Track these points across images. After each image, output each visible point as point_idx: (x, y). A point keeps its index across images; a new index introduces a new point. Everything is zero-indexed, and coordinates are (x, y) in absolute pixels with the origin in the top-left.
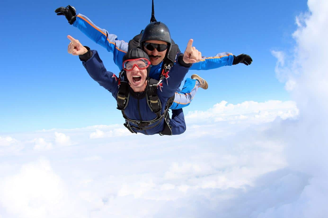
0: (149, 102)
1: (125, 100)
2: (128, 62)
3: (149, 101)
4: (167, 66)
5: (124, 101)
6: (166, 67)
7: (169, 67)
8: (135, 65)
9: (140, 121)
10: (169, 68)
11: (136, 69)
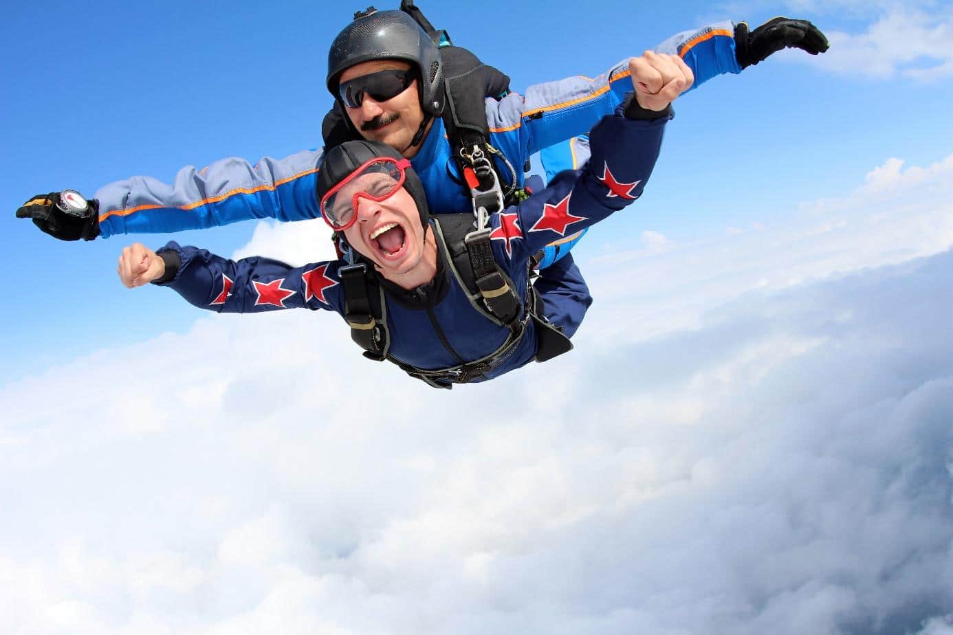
0: (480, 301)
1: (377, 329)
2: (331, 200)
3: (476, 296)
4: (470, 151)
5: (375, 332)
6: (469, 156)
7: (477, 153)
8: (358, 195)
9: (458, 367)
10: (481, 156)
11: (369, 207)
